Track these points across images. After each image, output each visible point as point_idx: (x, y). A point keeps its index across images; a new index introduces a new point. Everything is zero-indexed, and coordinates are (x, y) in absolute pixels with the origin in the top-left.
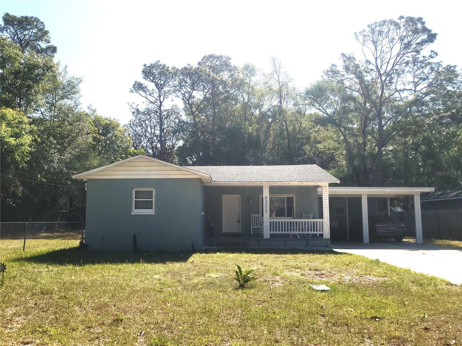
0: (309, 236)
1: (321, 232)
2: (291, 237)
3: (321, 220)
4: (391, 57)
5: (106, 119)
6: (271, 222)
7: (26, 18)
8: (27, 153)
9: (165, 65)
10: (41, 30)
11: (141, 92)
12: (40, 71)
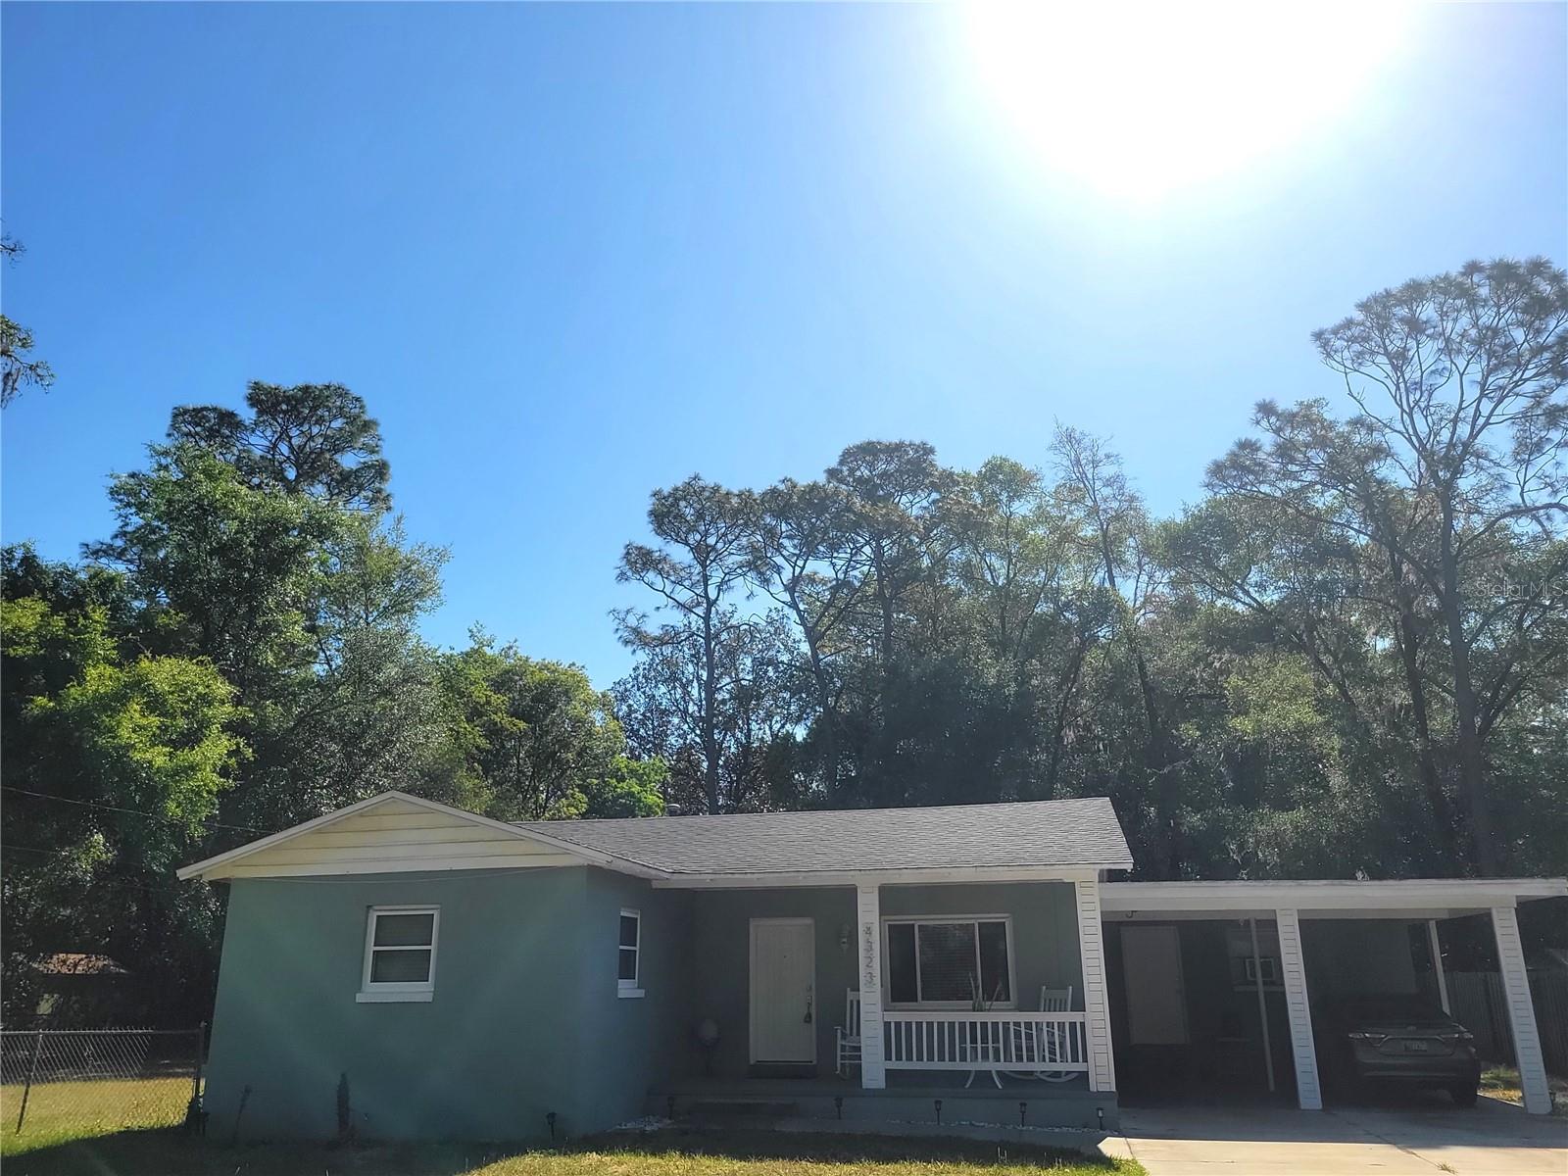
0: (1060, 1077)
1: (1079, 1067)
2: (968, 1086)
3: (1076, 1017)
4: (1462, 401)
5: (544, 667)
6: (887, 1025)
7: (306, 389)
8: (209, 792)
9: (716, 489)
10: (352, 420)
11: (651, 576)
12: (293, 538)
